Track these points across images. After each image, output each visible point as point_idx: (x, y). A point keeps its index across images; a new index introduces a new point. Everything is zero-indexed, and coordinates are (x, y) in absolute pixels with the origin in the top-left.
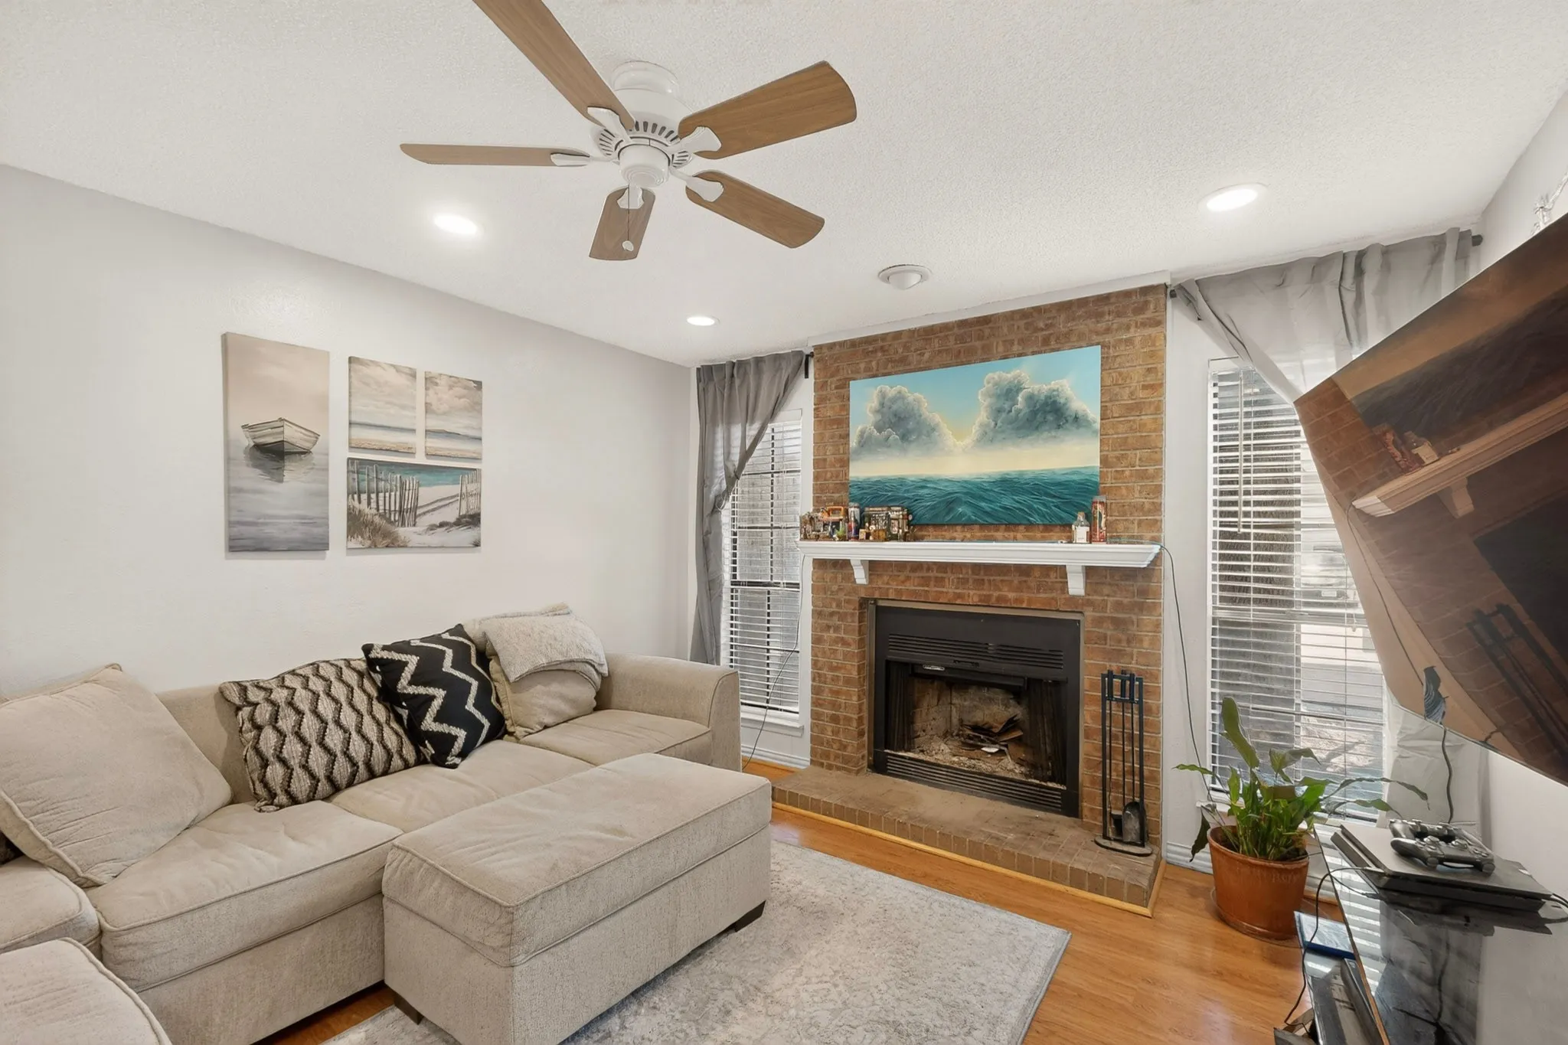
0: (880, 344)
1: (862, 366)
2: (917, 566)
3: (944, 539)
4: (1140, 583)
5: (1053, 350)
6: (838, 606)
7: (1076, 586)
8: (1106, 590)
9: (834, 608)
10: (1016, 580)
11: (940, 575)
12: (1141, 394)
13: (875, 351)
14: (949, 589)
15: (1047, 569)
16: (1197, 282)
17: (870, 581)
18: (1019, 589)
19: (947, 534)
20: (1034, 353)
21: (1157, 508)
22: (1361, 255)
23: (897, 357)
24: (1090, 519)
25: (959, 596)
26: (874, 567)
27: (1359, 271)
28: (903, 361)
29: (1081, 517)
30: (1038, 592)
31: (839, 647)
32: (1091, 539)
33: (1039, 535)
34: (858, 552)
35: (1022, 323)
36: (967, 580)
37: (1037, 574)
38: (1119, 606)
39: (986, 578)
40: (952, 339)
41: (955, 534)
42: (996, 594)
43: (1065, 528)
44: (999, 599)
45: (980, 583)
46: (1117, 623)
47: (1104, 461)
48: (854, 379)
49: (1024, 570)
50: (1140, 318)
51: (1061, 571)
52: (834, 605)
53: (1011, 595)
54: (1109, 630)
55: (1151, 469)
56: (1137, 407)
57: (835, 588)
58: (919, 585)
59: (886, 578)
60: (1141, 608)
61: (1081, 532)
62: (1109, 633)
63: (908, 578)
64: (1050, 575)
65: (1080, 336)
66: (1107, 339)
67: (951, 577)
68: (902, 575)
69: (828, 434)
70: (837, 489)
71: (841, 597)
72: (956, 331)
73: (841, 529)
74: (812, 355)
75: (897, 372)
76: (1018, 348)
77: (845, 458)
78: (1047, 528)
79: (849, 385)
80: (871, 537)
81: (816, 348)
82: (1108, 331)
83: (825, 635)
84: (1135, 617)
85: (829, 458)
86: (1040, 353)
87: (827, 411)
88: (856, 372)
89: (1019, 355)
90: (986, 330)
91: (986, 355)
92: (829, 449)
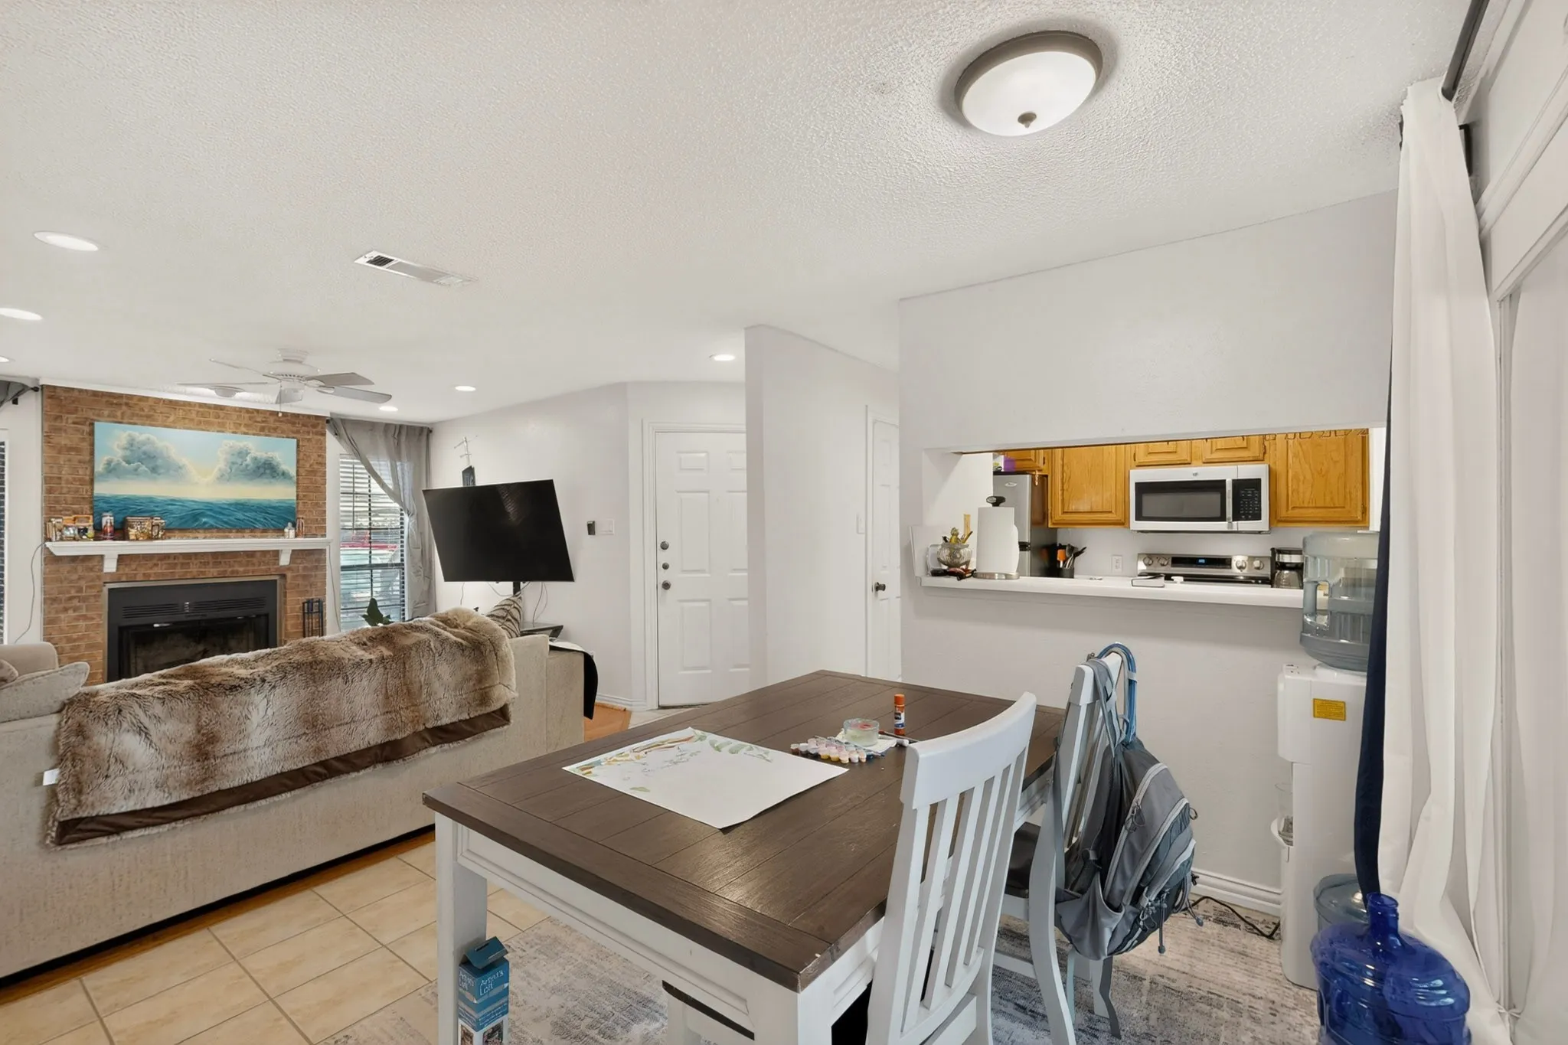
0: (124, 400)
1: (106, 413)
2: (166, 556)
3: (188, 538)
4: (316, 556)
5: (266, 435)
6: (79, 589)
7: (285, 560)
8: (299, 561)
9: (73, 593)
10: (245, 560)
11: (187, 561)
12: (316, 467)
13: (119, 405)
14: (194, 569)
15: (264, 553)
16: (343, 420)
17: (118, 569)
18: (247, 565)
19: (190, 535)
20: (254, 434)
21: (324, 521)
22: (401, 426)
23: (143, 414)
24: (294, 525)
25: (203, 573)
26: (121, 558)
27: (400, 432)
28: (148, 417)
29: (290, 524)
30: (259, 565)
31: (82, 624)
32: (296, 536)
33: (259, 534)
34: (111, 550)
35: (247, 415)
36: (208, 563)
37: (257, 555)
38: (305, 568)
39: (222, 560)
40: (194, 413)
41: (199, 535)
42: (230, 569)
43: (280, 531)
44: (233, 572)
45: (217, 564)
46: (304, 577)
47: (297, 499)
48: (98, 421)
49: (251, 554)
50: (314, 430)
51: (276, 554)
53: (241, 569)
54: (300, 581)
55: (321, 502)
56: (313, 472)
57: (74, 577)
58: (166, 569)
59: (134, 567)
60: (316, 568)
61: (290, 532)
63: (156, 565)
64: (268, 556)
65: (283, 432)
66: (298, 436)
67: (195, 562)
68: (150, 564)
69: (62, 459)
70: (76, 501)
71: (83, 583)
72: (197, 408)
73: (91, 532)
74: (36, 389)
75: (143, 424)
76: (243, 429)
77: (87, 478)
78: (265, 531)
79: (92, 424)
80: (132, 537)
81: (48, 386)
82: (298, 432)
83: (62, 616)
84: (313, 573)
85: (64, 477)
86: (258, 435)
87: (63, 440)
88: (99, 415)
89: (245, 433)
90: (222, 414)
91: (221, 428)
92: (65, 471)
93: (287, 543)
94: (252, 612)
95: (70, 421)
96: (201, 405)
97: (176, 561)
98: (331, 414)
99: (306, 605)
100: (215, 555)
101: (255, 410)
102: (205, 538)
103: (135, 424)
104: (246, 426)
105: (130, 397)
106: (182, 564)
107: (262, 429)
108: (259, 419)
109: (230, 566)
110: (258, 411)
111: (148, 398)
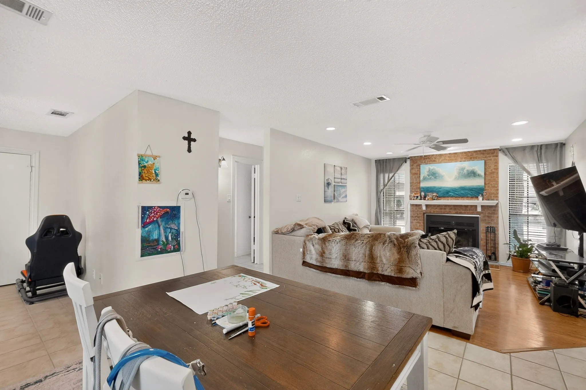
0: (428, 157)
1: (423, 162)
2: (439, 206)
4: (493, 209)
5: (473, 160)
6: (418, 215)
7: (479, 209)
8: (486, 210)
9: (416, 215)
10: (464, 208)
12: (493, 170)
13: (427, 159)
14: (447, 210)
15: (472, 206)
16: (507, 148)
17: (426, 209)
18: (465, 210)
19: (446, 199)
20: (468, 161)
21: (498, 193)
22: (541, 146)
23: (433, 160)
24: (482, 195)
26: (427, 206)
27: (541, 149)
28: (434, 161)
29: (480, 195)
30: (470, 211)
32: (483, 200)
33: (470, 199)
34: (423, 203)
35: (465, 154)
37: (469, 207)
38: (489, 213)
39: (457, 208)
40: (447, 157)
41: (449, 199)
46: (489, 217)
47: (485, 184)
48: (421, 164)
49: (466, 206)
50: (493, 155)
51: (475, 206)
52: (416, 214)
54: (487, 218)
55: (496, 186)
56: (492, 173)
57: (416, 211)
58: (440, 210)
59: (431, 208)
60: (494, 213)
61: (480, 198)
62: (487, 219)
63: (436, 208)
64: (473, 207)
65: (479, 158)
66: (485, 159)
67: (448, 208)
68: (435, 208)
69: (414, 176)
70: (417, 188)
71: (418, 213)
72: (449, 155)
73: (419, 198)
74: (409, 158)
75: (433, 164)
76: (463, 159)
77: (419, 182)
78: (472, 198)
79: (420, 166)
80: (427, 199)
81: (410, 157)
82: (486, 157)
83: (414, 221)
84: (492, 216)
85: (414, 182)
86: (470, 161)
87: (414, 171)
88: (422, 163)
89: (464, 161)
90: (456, 155)
91: (456, 160)
92: (414, 180)
93: (480, 202)
94: (471, 229)
95: (415, 166)
96: (450, 154)
97: (442, 207)
98: (500, 147)
99: (487, 228)
100: (454, 206)
101: (468, 152)
102: (451, 200)
103: (431, 164)
104: (464, 158)
105: (429, 156)
106: (444, 208)
107: (471, 158)
108: (469, 155)
109: (460, 210)
110: (469, 152)
111: (434, 155)
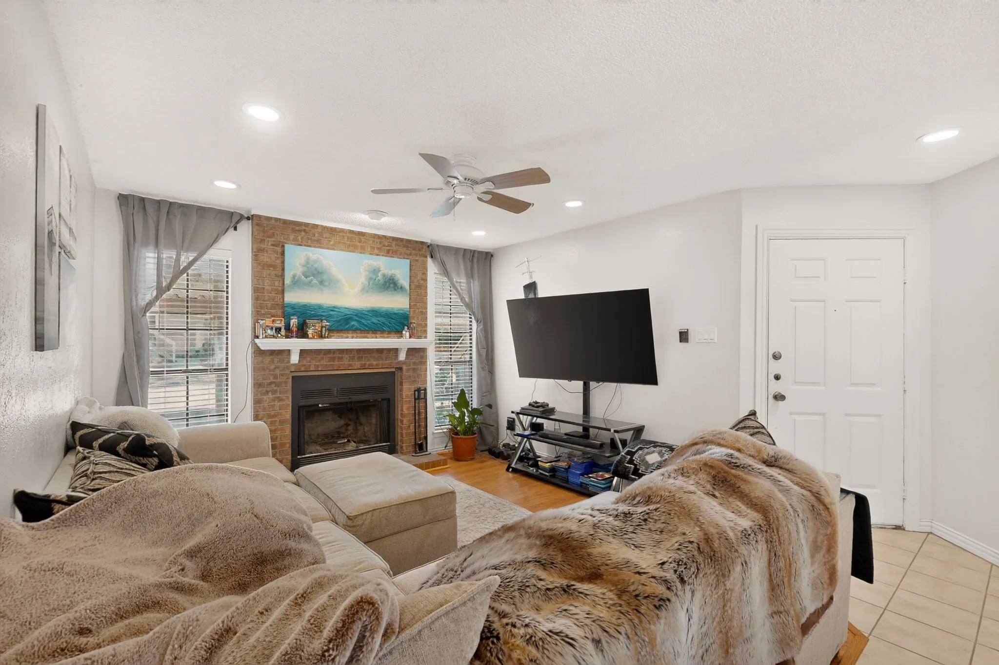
0: (304, 228)
1: (292, 237)
2: (329, 351)
3: (342, 337)
4: (422, 354)
5: (391, 257)
6: (275, 377)
7: (402, 357)
8: (411, 357)
9: (272, 380)
10: (376, 355)
11: (341, 356)
12: (421, 282)
13: (300, 231)
14: (346, 362)
15: (389, 350)
16: (437, 245)
17: (299, 361)
18: (378, 360)
19: (345, 335)
20: (383, 255)
21: (426, 325)
22: (474, 252)
23: (315, 238)
24: (409, 329)
25: (351, 365)
26: (303, 353)
27: (473, 256)
28: (318, 241)
29: (406, 327)
31: (277, 403)
32: (410, 337)
33: (386, 336)
34: (295, 345)
35: (378, 241)
36: (354, 357)
37: (385, 352)
38: (415, 363)
39: (363, 356)
40: (346, 238)
41: (349, 335)
42: (368, 363)
43: (399, 333)
44: (369, 365)
45: (360, 358)
46: (414, 369)
47: (410, 308)
48: (287, 244)
49: (380, 351)
50: (420, 253)
51: (396, 351)
52: (271, 378)
53: (375, 363)
55: (424, 311)
56: (420, 287)
57: (272, 367)
58: (329, 362)
59: (308, 359)
60: (421, 363)
61: (406, 333)
62: (411, 374)
63: (322, 359)
64: (391, 352)
65: (401, 254)
66: (411, 257)
67: (346, 356)
68: (319, 357)
69: (265, 272)
70: (273, 307)
71: (278, 372)
72: (348, 234)
73: (283, 332)
74: (248, 218)
75: (315, 247)
76: (376, 251)
77: (280, 289)
78: (389, 333)
79: (283, 246)
80: (310, 336)
81: (257, 216)
82: (410, 254)
83: (265, 397)
84: (419, 367)
85: (266, 288)
86: (386, 256)
87: (265, 258)
88: (287, 239)
89: (377, 255)
90: (363, 239)
91: (363, 250)
92: (267, 282)
93: (404, 342)
94: (379, 397)
95: (270, 244)
96: (351, 232)
97: (335, 355)
98: (431, 240)
99: (416, 393)
100: (360, 351)
101: (384, 236)
102: (353, 337)
103: (310, 246)
104: (378, 249)
105: (307, 225)
106: (339, 358)
107: (388, 252)
108: (386, 244)
109: (369, 360)
110: (385, 236)
111: (317, 226)
